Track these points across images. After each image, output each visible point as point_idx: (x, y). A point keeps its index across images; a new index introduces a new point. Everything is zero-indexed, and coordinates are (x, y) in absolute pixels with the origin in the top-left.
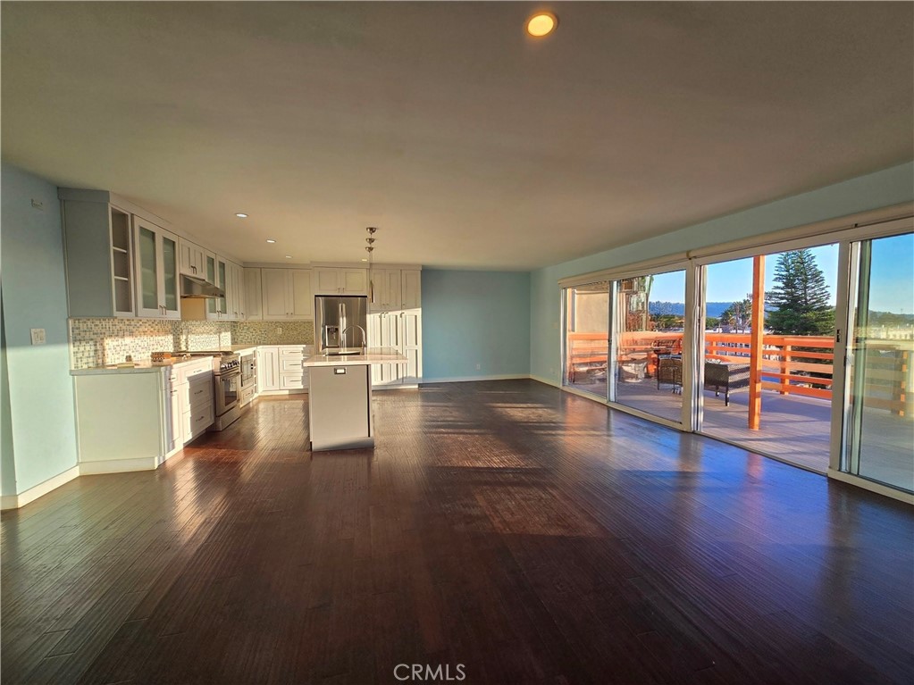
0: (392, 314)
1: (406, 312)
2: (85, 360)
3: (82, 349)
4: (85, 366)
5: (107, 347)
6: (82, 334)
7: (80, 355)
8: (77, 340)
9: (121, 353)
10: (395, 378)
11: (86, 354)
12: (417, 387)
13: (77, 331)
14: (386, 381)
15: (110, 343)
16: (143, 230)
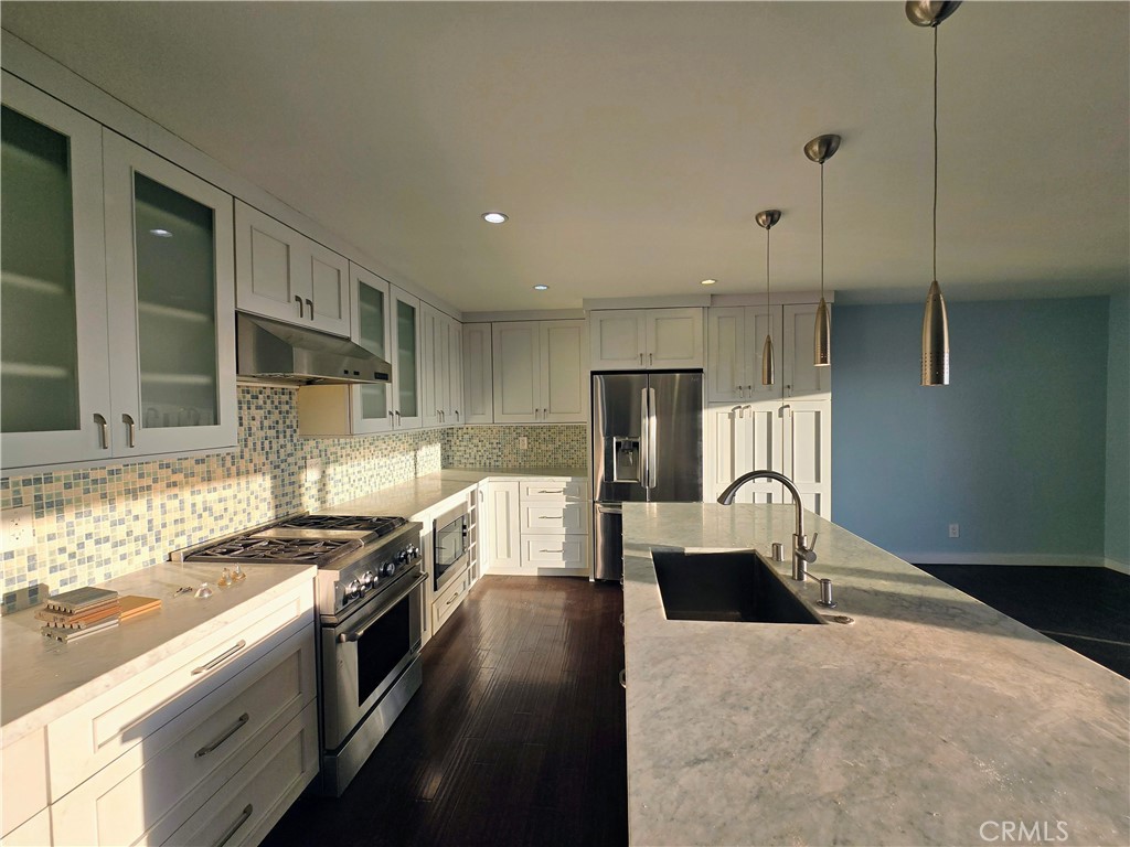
0: (760, 409)
1: (794, 404)
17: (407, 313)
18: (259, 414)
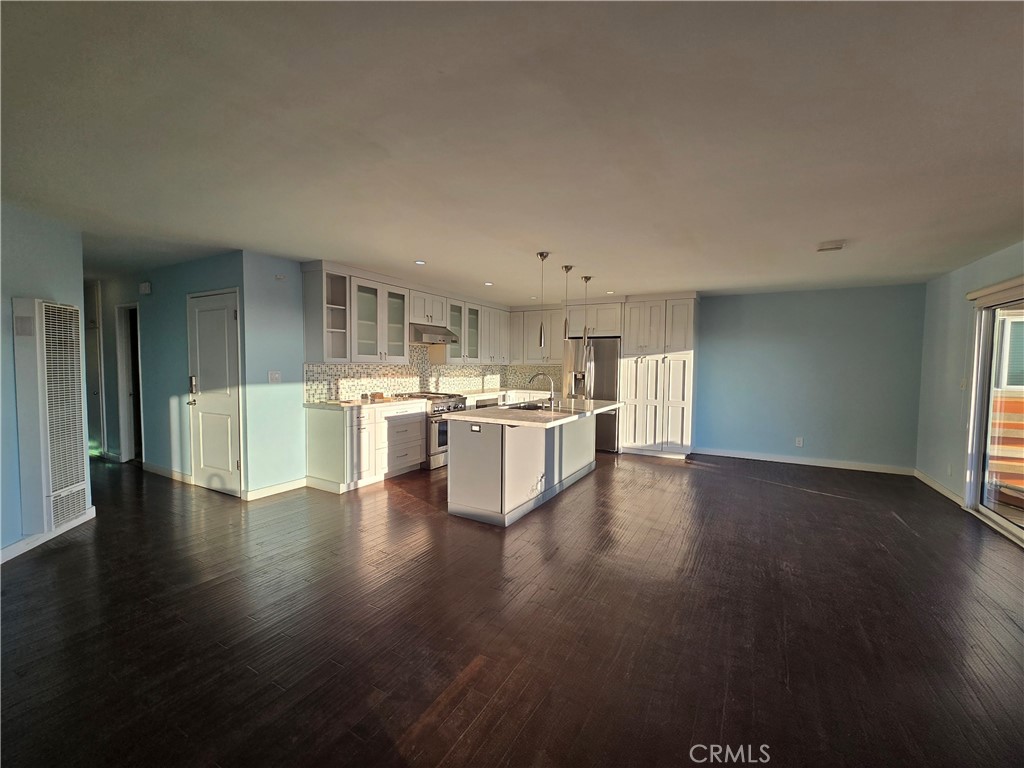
0: (651, 359)
1: (670, 356)
2: (316, 396)
3: (315, 387)
4: (317, 401)
5: (341, 386)
6: (316, 376)
7: (312, 392)
8: (309, 379)
9: (357, 392)
10: (652, 442)
11: (319, 391)
12: (683, 457)
13: (309, 373)
14: (640, 443)
15: (344, 384)
16: (361, 289)
17: (474, 313)
18: (416, 355)
